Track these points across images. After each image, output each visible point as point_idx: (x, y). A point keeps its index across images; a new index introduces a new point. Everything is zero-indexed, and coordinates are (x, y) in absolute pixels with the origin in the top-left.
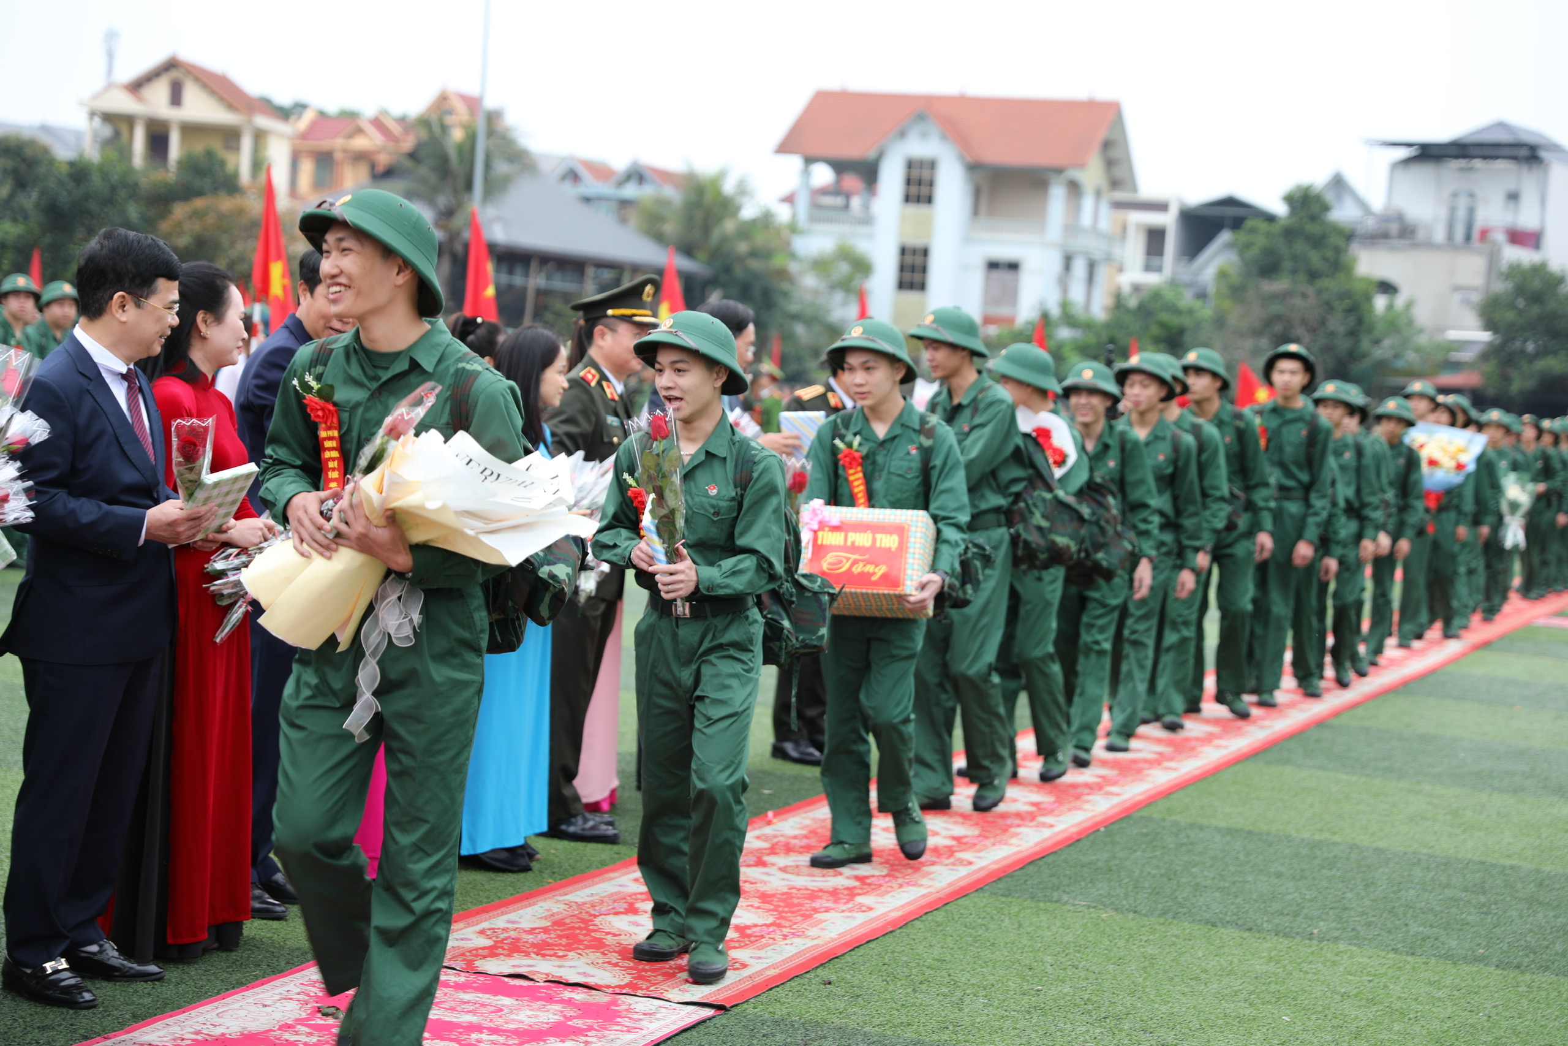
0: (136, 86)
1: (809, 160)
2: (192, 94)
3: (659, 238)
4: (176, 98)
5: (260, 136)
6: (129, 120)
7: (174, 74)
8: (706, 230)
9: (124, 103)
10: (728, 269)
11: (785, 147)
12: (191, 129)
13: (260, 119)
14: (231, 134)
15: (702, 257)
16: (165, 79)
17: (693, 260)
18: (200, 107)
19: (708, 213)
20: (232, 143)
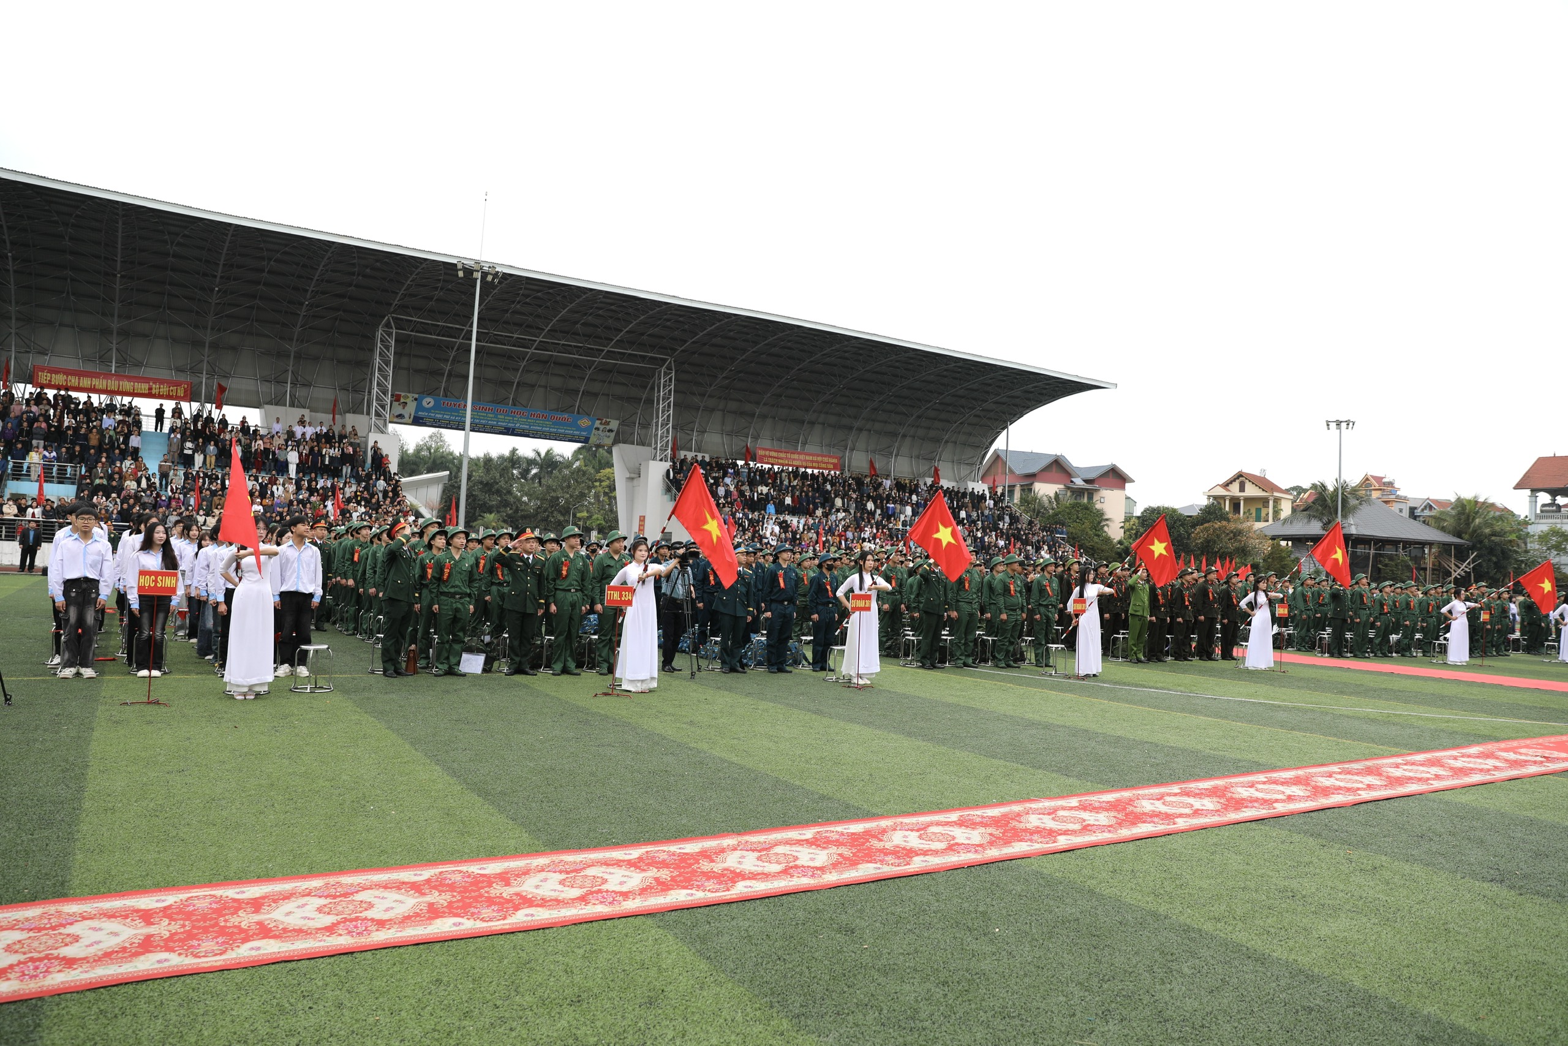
0: (1226, 485)
1: (1534, 491)
2: (1248, 486)
3: (1443, 529)
4: (1242, 489)
5: (1277, 501)
6: (1223, 498)
7: (1241, 479)
8: (1468, 524)
9: (1221, 492)
10: (1481, 542)
11: (1518, 486)
12: (1249, 500)
13: (1276, 494)
14: (1265, 501)
15: (1466, 536)
16: (1238, 481)
17: (1462, 538)
18: (1251, 491)
19: (1468, 516)
20: (1266, 504)
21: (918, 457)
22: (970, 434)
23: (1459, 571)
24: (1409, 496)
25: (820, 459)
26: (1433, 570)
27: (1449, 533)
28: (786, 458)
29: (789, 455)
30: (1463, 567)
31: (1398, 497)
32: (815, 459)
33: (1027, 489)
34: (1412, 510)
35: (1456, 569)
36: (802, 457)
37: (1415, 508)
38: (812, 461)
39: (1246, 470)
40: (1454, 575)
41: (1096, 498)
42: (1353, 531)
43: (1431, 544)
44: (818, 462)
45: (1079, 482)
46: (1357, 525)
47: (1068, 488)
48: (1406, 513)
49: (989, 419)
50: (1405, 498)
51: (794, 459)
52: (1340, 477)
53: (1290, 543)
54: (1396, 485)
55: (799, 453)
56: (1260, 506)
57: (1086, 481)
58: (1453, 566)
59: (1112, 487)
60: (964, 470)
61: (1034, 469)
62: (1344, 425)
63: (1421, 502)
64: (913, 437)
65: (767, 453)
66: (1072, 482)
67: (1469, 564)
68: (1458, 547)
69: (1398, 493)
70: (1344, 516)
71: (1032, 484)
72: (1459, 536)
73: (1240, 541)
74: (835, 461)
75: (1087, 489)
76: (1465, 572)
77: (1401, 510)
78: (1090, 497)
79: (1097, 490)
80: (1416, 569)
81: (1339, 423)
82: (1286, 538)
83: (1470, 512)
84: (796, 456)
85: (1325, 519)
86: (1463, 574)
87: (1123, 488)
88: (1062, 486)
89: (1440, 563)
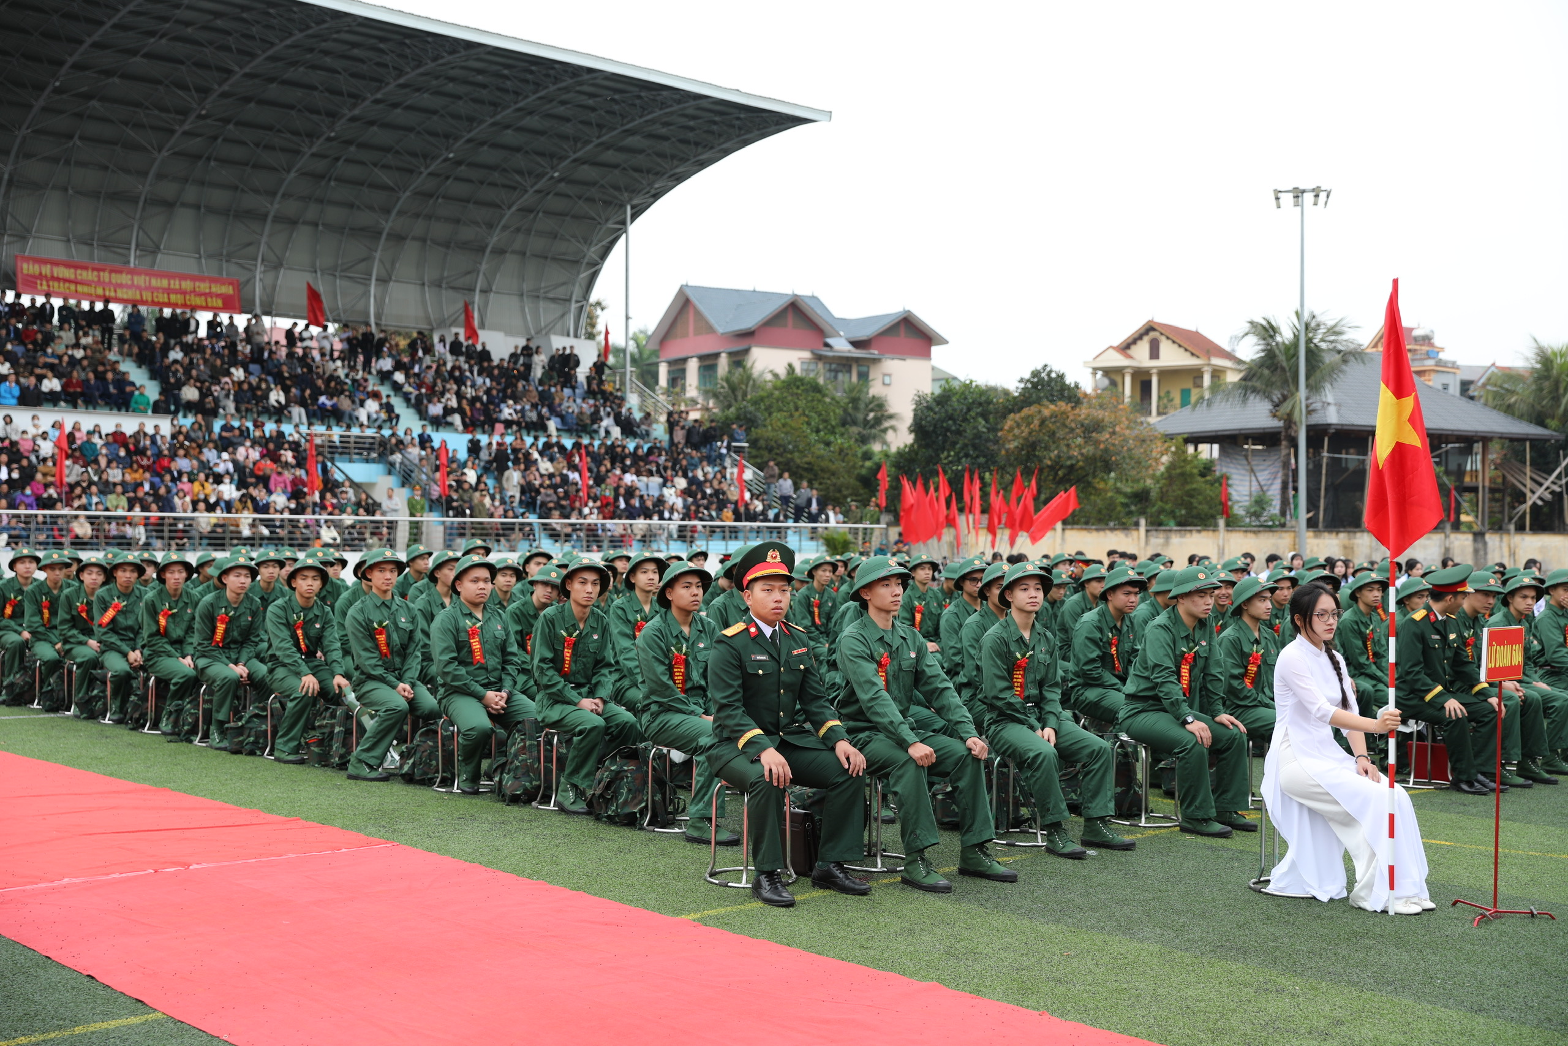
0: (1125, 348)
2: (1166, 347)
3: (1509, 410)
4: (1154, 354)
6: (1119, 371)
7: (1152, 334)
8: (1557, 399)
9: (1117, 360)
12: (1167, 374)
13: (1217, 362)
14: (1195, 374)
15: (1553, 423)
16: (1146, 339)
17: (1545, 426)
18: (1172, 357)
19: (1557, 383)
20: (1198, 381)
21: (438, 284)
22: (554, 236)
23: (1540, 491)
24: (1459, 363)
25: (187, 285)
26: (1492, 490)
27: (1521, 417)
28: (99, 283)
29: (105, 276)
30: (1547, 484)
31: (1440, 363)
32: (175, 284)
33: (738, 359)
34: (1465, 386)
35: (1535, 486)
36: (140, 280)
37: (1471, 382)
38: (169, 291)
39: (1161, 319)
40: (1531, 499)
41: (875, 374)
42: (1332, 417)
43: (1485, 439)
44: (184, 293)
45: (841, 345)
46: (1339, 405)
47: (819, 358)
48: (1455, 389)
49: (591, 200)
50: (1454, 365)
51: (121, 286)
52: (1302, 305)
53: (1216, 447)
54: (1437, 341)
55: (132, 272)
56: (1189, 384)
57: (856, 344)
58: (1529, 483)
59: (903, 353)
60: (547, 312)
61: (749, 322)
62: (1308, 198)
63: (1482, 372)
64: (424, 240)
65: (46, 270)
66: (827, 345)
67: (1559, 477)
68: (1537, 444)
69: (1442, 356)
70: (1314, 387)
71: (747, 351)
72: (1540, 422)
73: (1097, 443)
74: (228, 290)
75: (857, 360)
76: (1553, 493)
77: (1445, 387)
78: (864, 376)
79: (876, 361)
80: (1457, 489)
81: (1298, 194)
82: (1210, 439)
83: (1560, 374)
84: (125, 279)
85: (1276, 396)
86: (1548, 496)
87: (927, 355)
88: (806, 355)
89: (1504, 477)
